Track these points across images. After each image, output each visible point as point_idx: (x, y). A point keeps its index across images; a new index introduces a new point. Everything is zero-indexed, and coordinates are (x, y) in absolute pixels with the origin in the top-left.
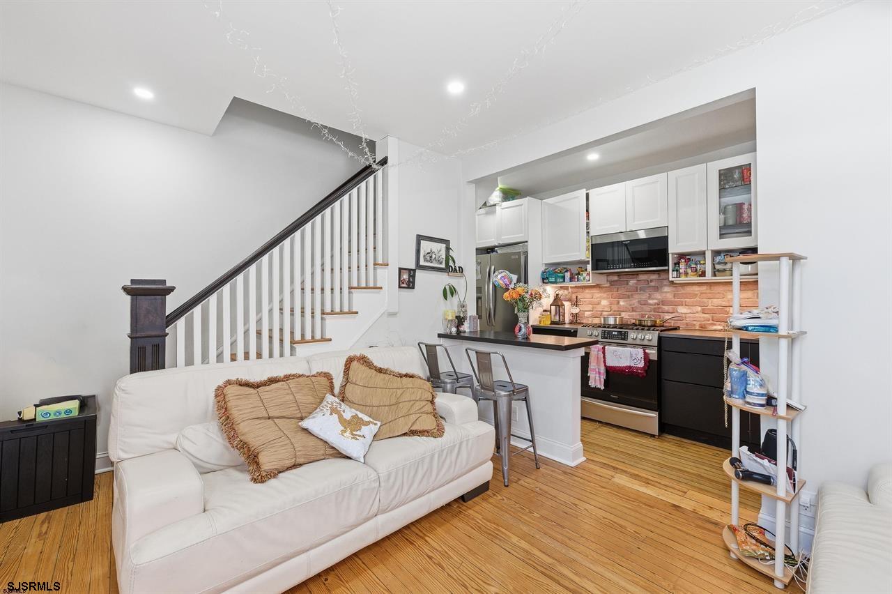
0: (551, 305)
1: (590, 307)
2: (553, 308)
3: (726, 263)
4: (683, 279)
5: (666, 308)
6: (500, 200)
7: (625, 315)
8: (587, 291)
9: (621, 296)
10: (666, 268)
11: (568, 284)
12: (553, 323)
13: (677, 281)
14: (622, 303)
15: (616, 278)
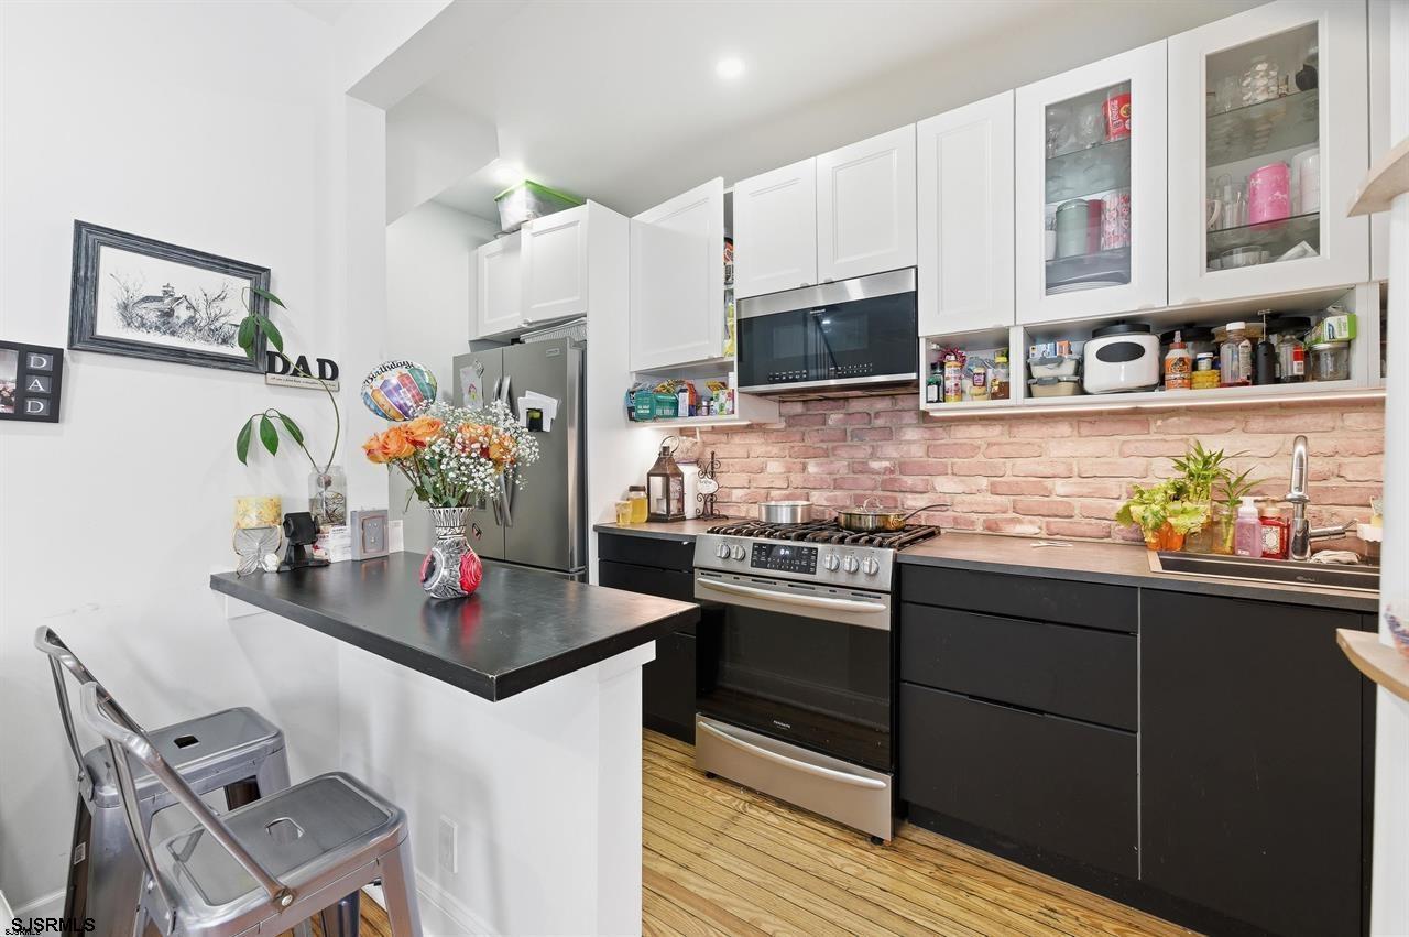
0: (649, 475)
1: (742, 479)
2: (657, 482)
3: (1059, 361)
4: (951, 407)
5: (909, 481)
6: (530, 212)
7: (819, 499)
8: (737, 439)
9: (811, 451)
10: (913, 376)
11: (685, 422)
12: (654, 518)
13: (939, 411)
14: (812, 468)
15: (798, 408)
